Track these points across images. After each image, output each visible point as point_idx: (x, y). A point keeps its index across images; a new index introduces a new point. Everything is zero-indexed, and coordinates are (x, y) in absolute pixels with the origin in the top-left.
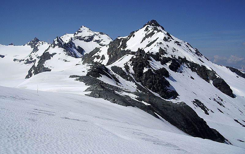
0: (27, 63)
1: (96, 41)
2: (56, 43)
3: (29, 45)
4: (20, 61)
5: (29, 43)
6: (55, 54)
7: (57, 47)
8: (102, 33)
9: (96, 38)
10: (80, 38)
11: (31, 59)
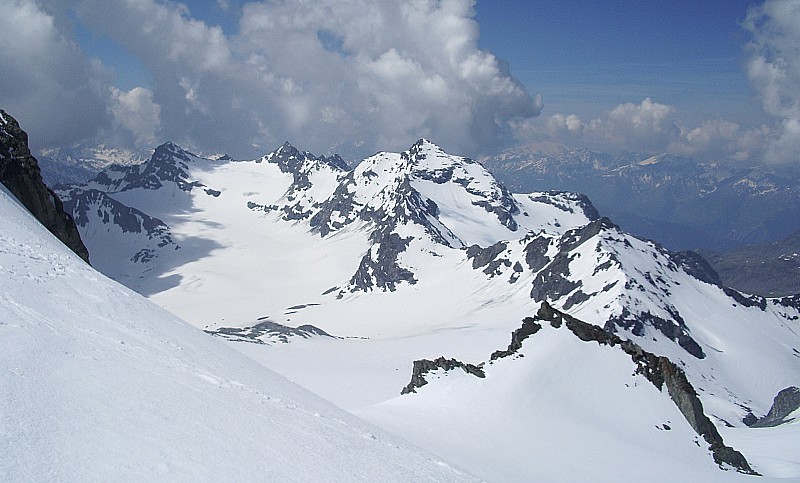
0: (289, 219)
1: (458, 181)
2: (408, 212)
3: (272, 160)
4: (267, 209)
5: (271, 155)
6: (412, 238)
7: (410, 222)
8: (468, 161)
9: (458, 174)
10: (424, 175)
11: (300, 208)
